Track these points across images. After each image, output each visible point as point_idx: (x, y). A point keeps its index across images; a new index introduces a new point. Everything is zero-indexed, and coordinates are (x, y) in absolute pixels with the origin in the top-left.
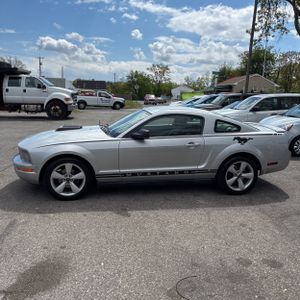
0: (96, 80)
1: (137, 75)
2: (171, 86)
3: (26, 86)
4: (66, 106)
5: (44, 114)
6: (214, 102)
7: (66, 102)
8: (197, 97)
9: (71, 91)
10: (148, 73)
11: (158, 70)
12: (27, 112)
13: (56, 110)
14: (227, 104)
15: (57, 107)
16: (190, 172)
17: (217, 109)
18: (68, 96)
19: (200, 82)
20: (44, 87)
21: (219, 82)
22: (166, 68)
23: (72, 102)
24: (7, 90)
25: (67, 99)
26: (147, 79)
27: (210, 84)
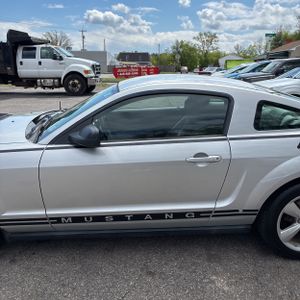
0: (139, 52)
1: (182, 45)
2: (219, 55)
3: (42, 58)
4: (86, 79)
5: (62, 90)
6: (265, 69)
7: (85, 76)
8: (244, 65)
9: (92, 62)
10: (195, 42)
11: (205, 39)
12: (44, 87)
13: (74, 85)
14: (282, 72)
15: (76, 81)
16: (198, 214)
17: (269, 78)
18: (88, 68)
19: (252, 50)
20: (61, 58)
21: (273, 48)
22: (214, 36)
23: (93, 74)
24: (21, 63)
25: (87, 72)
26: (193, 49)
27: (263, 52)
